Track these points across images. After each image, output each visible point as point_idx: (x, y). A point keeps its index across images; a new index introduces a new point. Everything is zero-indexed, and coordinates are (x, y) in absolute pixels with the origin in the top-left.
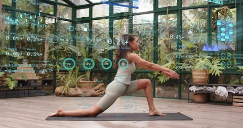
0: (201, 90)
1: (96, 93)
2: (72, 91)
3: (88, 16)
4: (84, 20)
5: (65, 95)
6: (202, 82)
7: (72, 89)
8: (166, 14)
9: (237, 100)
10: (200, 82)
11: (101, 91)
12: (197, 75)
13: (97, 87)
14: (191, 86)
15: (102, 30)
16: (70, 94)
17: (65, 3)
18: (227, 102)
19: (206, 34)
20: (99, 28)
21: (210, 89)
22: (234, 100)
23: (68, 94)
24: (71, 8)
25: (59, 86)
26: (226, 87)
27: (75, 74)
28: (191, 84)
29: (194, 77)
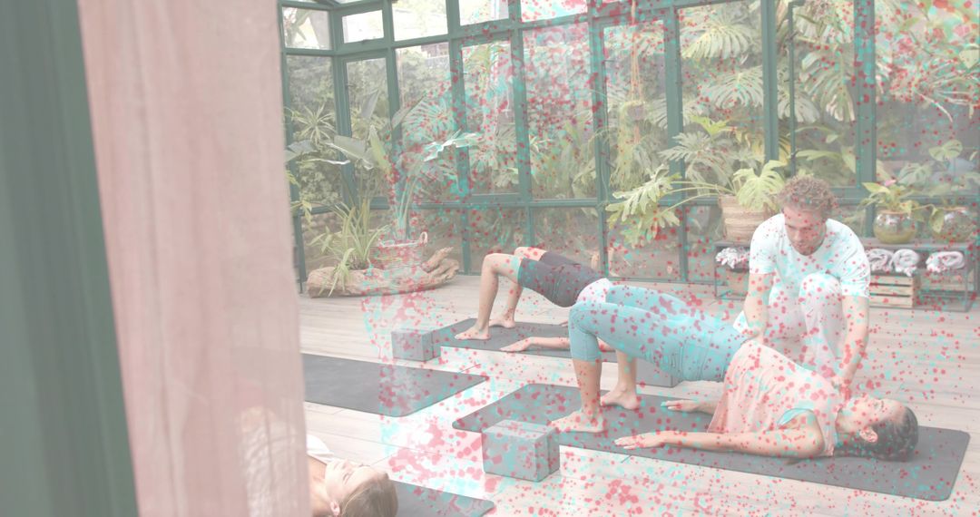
1: (429, 278)
2: (359, 281)
3: (380, 35)
4: (367, 50)
5: (339, 294)
7: (359, 274)
11: (445, 272)
12: (738, 217)
13: (433, 261)
14: (720, 249)
15: (422, 69)
16: (353, 291)
19: (758, 72)
20: (413, 63)
23: (347, 291)
24: (325, 13)
25: (316, 266)
27: (361, 225)
28: (722, 243)
29: (727, 221)
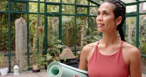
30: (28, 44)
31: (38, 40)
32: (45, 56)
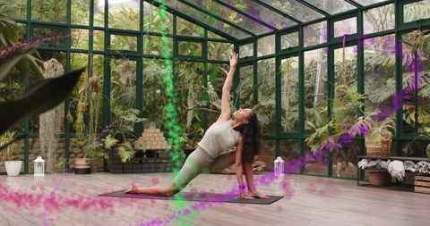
0: (375, 167)
6: (377, 154)
8: (342, 47)
9: (419, 183)
10: (373, 154)
12: (370, 143)
14: (360, 160)
17: (219, 37)
18: (405, 184)
21: (384, 164)
22: (416, 183)
26: (403, 161)
28: (362, 156)
29: (367, 146)
30: (66, 114)
31: (88, 107)
32: (103, 140)
